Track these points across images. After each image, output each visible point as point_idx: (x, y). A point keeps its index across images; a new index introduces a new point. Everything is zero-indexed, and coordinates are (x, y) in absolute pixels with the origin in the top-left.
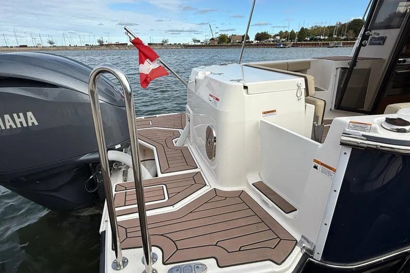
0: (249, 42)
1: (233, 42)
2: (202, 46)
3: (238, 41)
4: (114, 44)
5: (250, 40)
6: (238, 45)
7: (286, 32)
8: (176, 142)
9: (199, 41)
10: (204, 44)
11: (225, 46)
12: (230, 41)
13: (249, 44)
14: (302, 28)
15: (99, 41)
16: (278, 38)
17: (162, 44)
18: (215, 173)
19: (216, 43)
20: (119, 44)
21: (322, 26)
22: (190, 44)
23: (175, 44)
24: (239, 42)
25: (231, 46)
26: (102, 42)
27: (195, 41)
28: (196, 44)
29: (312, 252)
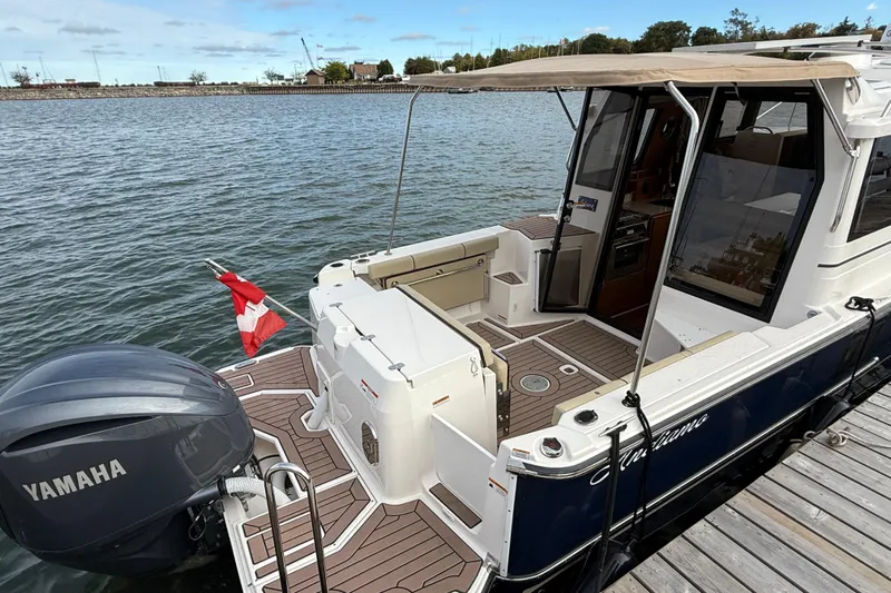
0: (393, 80)
1: (359, 80)
2: (290, 88)
3: (369, 77)
4: (63, 85)
5: (395, 75)
6: (372, 87)
7: (468, 56)
8: (307, 420)
9: (281, 78)
10: (292, 84)
11: (342, 87)
12: (352, 77)
13: (395, 85)
14: (498, 51)
15: (17, 77)
16: (452, 69)
17: (192, 85)
18: (380, 478)
19: (321, 81)
20: (75, 85)
21: (535, 46)
22: (261, 83)
23: (223, 84)
24: (372, 80)
25: (356, 87)
26: (27, 79)
27: (271, 76)
28: (275, 82)
29: (498, 570)
